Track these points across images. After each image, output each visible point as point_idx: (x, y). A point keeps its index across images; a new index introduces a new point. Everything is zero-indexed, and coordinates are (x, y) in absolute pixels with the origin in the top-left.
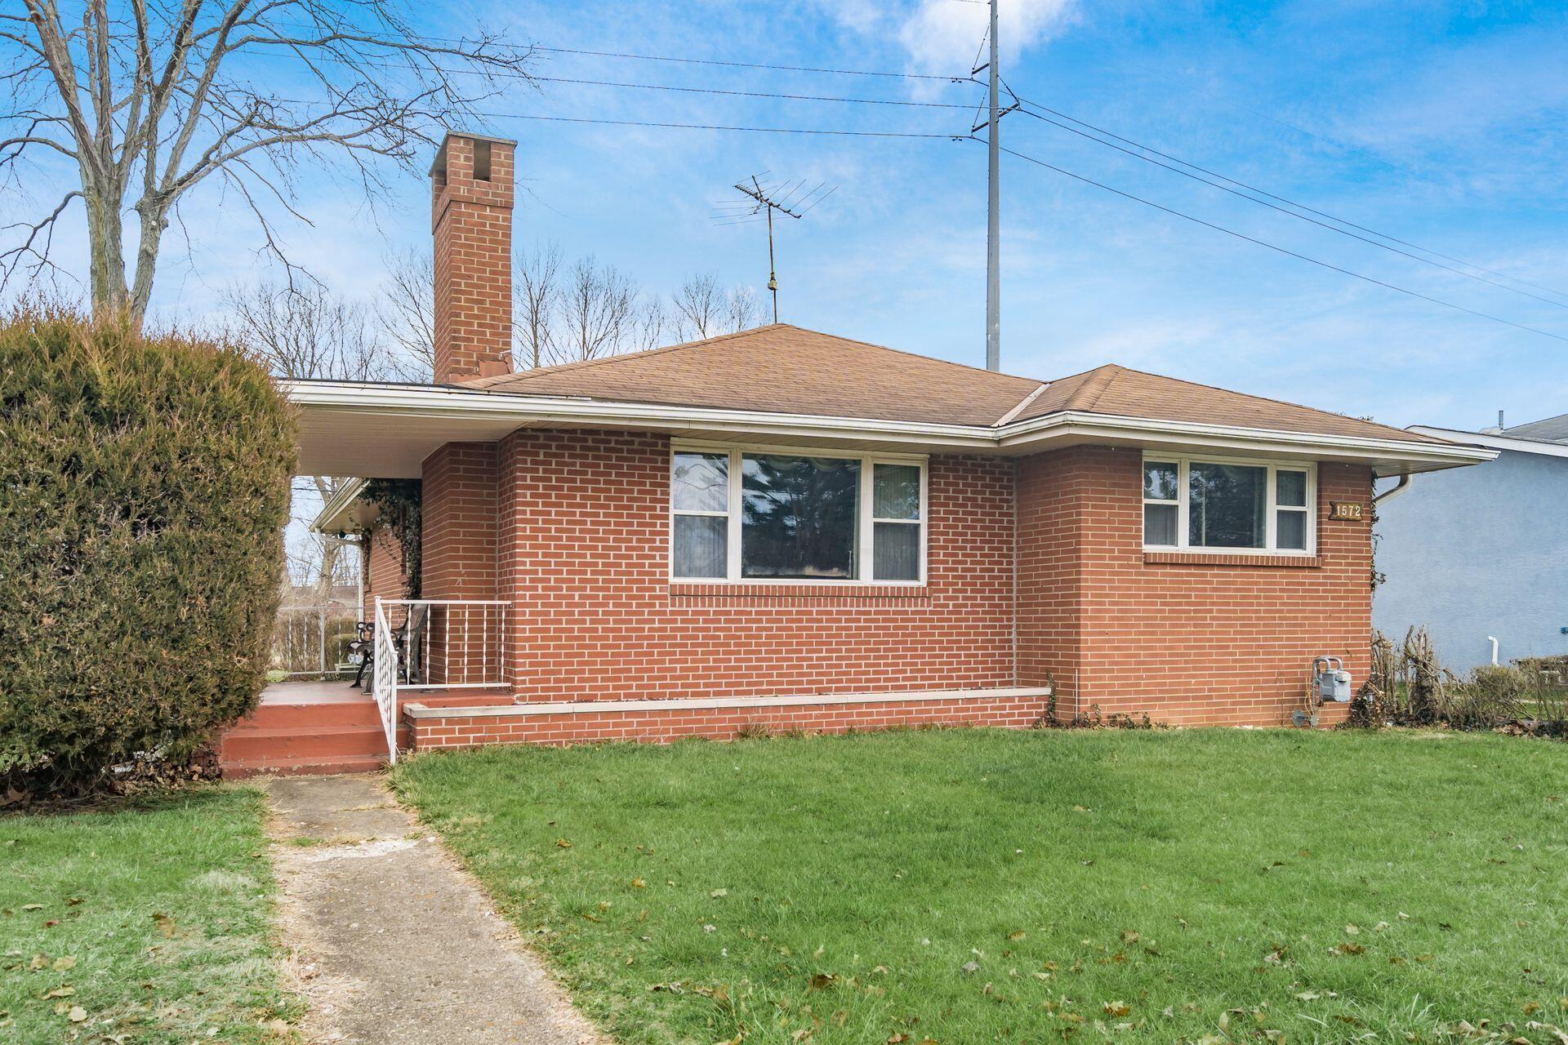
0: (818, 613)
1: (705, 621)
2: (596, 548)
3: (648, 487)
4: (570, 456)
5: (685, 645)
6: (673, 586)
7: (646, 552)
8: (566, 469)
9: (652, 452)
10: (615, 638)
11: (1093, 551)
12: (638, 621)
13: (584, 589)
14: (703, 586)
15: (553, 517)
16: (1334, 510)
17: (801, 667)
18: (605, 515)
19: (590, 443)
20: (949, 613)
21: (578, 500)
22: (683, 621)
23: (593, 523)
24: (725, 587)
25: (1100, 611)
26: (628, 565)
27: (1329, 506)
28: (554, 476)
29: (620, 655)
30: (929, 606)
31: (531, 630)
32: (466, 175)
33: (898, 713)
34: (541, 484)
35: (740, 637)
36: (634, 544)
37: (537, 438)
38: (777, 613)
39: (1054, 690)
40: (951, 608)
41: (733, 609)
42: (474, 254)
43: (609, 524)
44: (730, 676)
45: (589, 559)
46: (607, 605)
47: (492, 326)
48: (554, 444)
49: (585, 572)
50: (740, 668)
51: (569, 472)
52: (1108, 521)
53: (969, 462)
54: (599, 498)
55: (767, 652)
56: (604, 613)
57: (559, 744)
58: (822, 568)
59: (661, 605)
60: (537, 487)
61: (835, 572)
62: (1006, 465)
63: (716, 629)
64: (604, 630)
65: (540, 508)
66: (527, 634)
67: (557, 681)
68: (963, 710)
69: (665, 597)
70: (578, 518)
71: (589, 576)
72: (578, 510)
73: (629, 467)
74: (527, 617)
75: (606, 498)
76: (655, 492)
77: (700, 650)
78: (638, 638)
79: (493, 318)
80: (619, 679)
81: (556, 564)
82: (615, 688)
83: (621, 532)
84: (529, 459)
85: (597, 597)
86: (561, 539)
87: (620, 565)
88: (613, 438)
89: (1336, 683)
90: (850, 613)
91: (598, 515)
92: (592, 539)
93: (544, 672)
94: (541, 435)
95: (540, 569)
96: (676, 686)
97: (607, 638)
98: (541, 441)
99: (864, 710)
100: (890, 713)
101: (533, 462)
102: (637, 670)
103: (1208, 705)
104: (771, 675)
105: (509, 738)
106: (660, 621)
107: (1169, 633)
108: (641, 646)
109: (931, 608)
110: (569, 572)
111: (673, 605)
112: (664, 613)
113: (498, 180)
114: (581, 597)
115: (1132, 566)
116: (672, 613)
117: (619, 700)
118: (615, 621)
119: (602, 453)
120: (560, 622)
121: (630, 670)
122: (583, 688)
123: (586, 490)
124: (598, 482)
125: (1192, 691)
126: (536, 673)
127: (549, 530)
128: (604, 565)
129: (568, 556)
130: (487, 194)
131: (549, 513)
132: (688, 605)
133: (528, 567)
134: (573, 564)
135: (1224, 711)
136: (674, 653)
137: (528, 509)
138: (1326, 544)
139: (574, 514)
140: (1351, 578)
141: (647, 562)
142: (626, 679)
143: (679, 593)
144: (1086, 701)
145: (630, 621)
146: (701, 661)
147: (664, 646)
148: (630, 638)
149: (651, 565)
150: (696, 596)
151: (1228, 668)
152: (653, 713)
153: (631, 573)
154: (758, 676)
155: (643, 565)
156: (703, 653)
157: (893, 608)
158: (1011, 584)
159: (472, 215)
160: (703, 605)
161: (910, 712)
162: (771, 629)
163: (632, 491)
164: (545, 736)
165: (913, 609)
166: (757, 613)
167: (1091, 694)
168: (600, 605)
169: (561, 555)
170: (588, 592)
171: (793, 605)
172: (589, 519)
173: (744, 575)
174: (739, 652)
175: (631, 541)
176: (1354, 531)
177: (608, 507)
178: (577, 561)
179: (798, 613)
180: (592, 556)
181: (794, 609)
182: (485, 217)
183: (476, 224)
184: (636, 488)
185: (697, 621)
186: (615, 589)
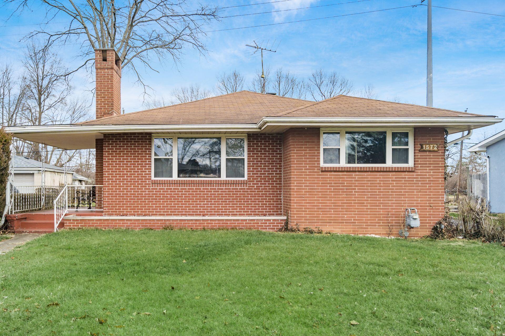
0: (203, 189)
1: (163, 192)
2: (128, 169)
3: (144, 150)
4: (119, 142)
5: (157, 199)
6: (152, 181)
7: (144, 170)
8: (118, 146)
9: (145, 139)
10: (134, 197)
11: (297, 167)
12: (141, 192)
13: (124, 182)
14: (162, 181)
15: (114, 160)
16: (422, 147)
17: (197, 207)
18: (130, 159)
19: (125, 138)
20: (254, 189)
21: (122, 155)
22: (156, 191)
23: (126, 162)
24: (172, 181)
25: (300, 189)
26: (137, 174)
27: (419, 146)
28: (114, 148)
29: (135, 202)
30: (246, 186)
31: (108, 194)
32: (100, 61)
33: (222, 223)
34: (110, 151)
35: (175, 197)
36: (140, 168)
37: (109, 137)
38: (188, 189)
39: (287, 218)
40: (255, 187)
41: (173, 188)
42: (102, 84)
43: (131, 162)
44: (172, 209)
45: (125, 173)
46: (131, 186)
47: (107, 104)
48: (114, 138)
49: (124, 177)
50: (175, 207)
51: (119, 146)
52: (304, 156)
53: (263, 136)
54: (128, 154)
55: (185, 202)
56: (130, 189)
57: (105, 228)
58: (207, 174)
59: (148, 186)
60: (109, 152)
61: (212, 175)
62: (279, 136)
63: (167, 194)
64: (130, 194)
65: (110, 158)
66: (107, 195)
67: (115, 209)
68: (248, 223)
69: (150, 184)
70: (122, 160)
71: (125, 178)
72: (122, 158)
73: (138, 144)
74: (107, 190)
75: (130, 154)
76: (146, 151)
77: (161, 201)
78: (141, 197)
79: (108, 102)
80: (135, 209)
81: (115, 174)
82: (134, 212)
83: (135, 164)
84: (107, 143)
85: (128, 184)
86: (116, 167)
87: (135, 174)
88: (133, 136)
89: (412, 219)
90: (215, 189)
91: (128, 159)
92: (126, 167)
93: (112, 207)
94: (111, 136)
95: (110, 176)
96: (153, 212)
97: (131, 197)
98: (111, 138)
99: (209, 222)
100: (220, 223)
101: (108, 144)
102: (141, 207)
103: (353, 225)
104: (186, 209)
105: (90, 226)
106: (148, 192)
107: (333, 197)
108: (142, 199)
109: (247, 187)
110: (119, 177)
111: (152, 186)
112: (150, 189)
113: (109, 61)
114: (123, 184)
115: (316, 172)
116: (152, 189)
117: (135, 216)
118: (134, 192)
119: (129, 140)
120: (117, 192)
121: (138, 207)
122: (124, 212)
123: (124, 151)
124: (128, 149)
125: (345, 220)
126: (109, 207)
127: (113, 164)
128: (130, 174)
129: (119, 172)
130: (105, 65)
131: (113, 159)
132: (157, 186)
133: (107, 175)
134: (120, 174)
135: (362, 228)
136: (153, 202)
137: (107, 158)
138: (418, 161)
139: (121, 159)
140: (432, 175)
141: (144, 173)
142: (137, 209)
143: (154, 183)
144: (294, 222)
145: (138, 192)
146: (162, 204)
147: (150, 199)
148: (139, 197)
149: (145, 174)
150: (160, 184)
151: (364, 211)
152: (135, 220)
153: (139, 177)
154: (181, 209)
155: (142, 174)
156: (163, 202)
157: (232, 187)
158: (281, 179)
159: (101, 72)
160: (163, 186)
161: (228, 223)
162: (186, 194)
163: (139, 151)
164: (101, 226)
165: (240, 188)
166: (181, 189)
167: (296, 219)
168: (129, 186)
169: (117, 172)
170: (125, 183)
171: (194, 186)
172: (125, 161)
173: (179, 177)
174: (175, 202)
175: (131, 167)
176: (433, 156)
177: (131, 156)
178: (122, 173)
179: (196, 189)
180: (126, 172)
181: (194, 188)
182: (105, 72)
183: (103, 75)
184: (140, 150)
185: (161, 192)
186: (134, 182)
